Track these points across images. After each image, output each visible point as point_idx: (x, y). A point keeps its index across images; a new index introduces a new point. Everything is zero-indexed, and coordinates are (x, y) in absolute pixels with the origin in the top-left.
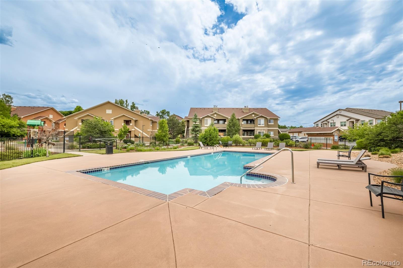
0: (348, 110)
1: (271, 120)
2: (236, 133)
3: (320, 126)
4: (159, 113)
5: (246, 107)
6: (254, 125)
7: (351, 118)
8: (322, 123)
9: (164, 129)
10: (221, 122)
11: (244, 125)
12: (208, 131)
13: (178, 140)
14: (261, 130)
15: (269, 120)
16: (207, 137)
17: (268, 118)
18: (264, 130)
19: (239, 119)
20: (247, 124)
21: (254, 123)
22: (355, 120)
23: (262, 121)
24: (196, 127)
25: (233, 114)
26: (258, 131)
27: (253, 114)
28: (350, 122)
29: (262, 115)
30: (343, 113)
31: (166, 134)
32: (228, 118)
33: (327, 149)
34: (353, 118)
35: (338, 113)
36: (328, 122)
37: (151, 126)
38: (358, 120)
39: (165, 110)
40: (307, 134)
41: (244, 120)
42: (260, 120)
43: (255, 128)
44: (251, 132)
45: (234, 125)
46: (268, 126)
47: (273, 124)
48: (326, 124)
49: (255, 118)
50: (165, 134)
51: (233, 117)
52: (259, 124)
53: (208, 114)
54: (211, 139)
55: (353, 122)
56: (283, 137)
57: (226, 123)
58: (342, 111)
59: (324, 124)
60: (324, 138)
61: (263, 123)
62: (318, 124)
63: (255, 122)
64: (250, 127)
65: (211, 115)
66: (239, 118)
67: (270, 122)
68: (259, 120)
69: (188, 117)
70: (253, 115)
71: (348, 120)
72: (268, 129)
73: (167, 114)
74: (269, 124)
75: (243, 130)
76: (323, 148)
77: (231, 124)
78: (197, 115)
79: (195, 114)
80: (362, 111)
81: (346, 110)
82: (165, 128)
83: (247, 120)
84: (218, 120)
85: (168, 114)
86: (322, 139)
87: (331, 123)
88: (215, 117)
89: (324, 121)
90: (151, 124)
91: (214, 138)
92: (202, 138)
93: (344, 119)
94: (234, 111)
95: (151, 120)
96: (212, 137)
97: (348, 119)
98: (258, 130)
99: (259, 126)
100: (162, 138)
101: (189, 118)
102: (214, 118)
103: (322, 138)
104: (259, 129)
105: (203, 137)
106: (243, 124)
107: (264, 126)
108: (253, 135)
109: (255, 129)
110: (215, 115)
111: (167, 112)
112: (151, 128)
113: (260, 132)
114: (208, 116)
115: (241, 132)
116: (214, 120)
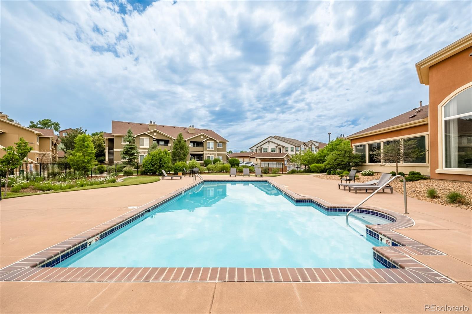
0: (276, 138)
1: (220, 143)
2: (184, 157)
3: (254, 151)
4: (36, 123)
5: (192, 126)
6: (202, 148)
7: (279, 145)
8: (256, 149)
9: (87, 150)
10: (162, 143)
11: (192, 149)
12: (156, 155)
13: (103, 168)
14: (210, 155)
15: (218, 143)
16: (156, 162)
17: (218, 141)
18: (213, 154)
19: (185, 141)
20: (194, 147)
21: (202, 146)
22: (281, 147)
23: (212, 144)
24: (130, 148)
25: (180, 133)
26: (207, 156)
27: (202, 135)
28: (278, 148)
29: (211, 137)
30: (273, 140)
31: (91, 159)
32: (172, 139)
33: (283, 174)
34: (281, 145)
35: (269, 139)
36: (262, 148)
37: (38, 145)
38: (283, 147)
39: (50, 120)
40: (260, 159)
41: (191, 142)
42: (210, 142)
43: (205, 152)
44: (199, 156)
45: (182, 148)
46: (218, 150)
47: (222, 148)
48: (260, 149)
49: (204, 140)
50: (89, 158)
51: (180, 137)
52: (208, 148)
53: (145, 132)
54: (162, 166)
55: (280, 149)
56: (233, 162)
57: (169, 145)
58: (272, 138)
59: (258, 149)
60: (276, 162)
61: (212, 147)
62: (253, 150)
63: (204, 145)
64: (197, 150)
65: (148, 133)
66: (186, 139)
67: (219, 146)
68: (208, 142)
69: (112, 134)
70: (202, 137)
71: (276, 147)
72: (217, 154)
73: (53, 127)
74: (218, 147)
75: (191, 154)
76: (280, 173)
77: (178, 147)
78: (133, 132)
79: (130, 131)
80: (285, 139)
81: (275, 137)
82: (89, 149)
83: (194, 143)
84: (158, 141)
85: (56, 127)
86: (275, 164)
87: (264, 149)
88: (155, 135)
89: (258, 147)
90: (38, 142)
91: (166, 164)
92: (147, 164)
93: (274, 146)
94: (181, 131)
95: (37, 134)
96: (163, 163)
97: (277, 145)
98: (207, 154)
99: (208, 149)
100: (84, 165)
101: (113, 136)
102: (154, 137)
103: (273, 162)
104: (209, 153)
105: (149, 162)
106: (190, 147)
107: (213, 149)
108: (201, 160)
109: (203, 153)
110: (155, 134)
111: (53, 124)
112: (37, 147)
113: (209, 157)
114: (145, 134)
115: (188, 156)
116: (154, 140)
